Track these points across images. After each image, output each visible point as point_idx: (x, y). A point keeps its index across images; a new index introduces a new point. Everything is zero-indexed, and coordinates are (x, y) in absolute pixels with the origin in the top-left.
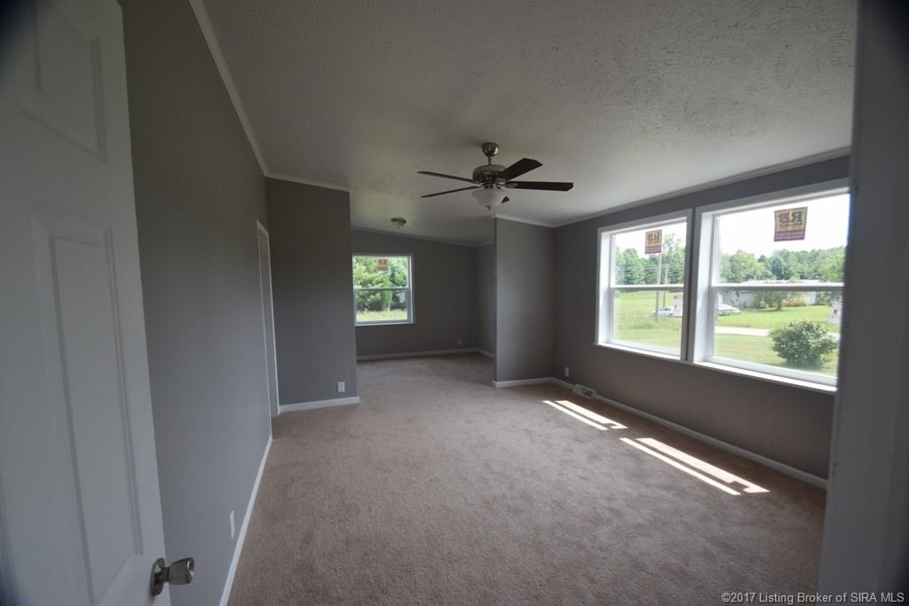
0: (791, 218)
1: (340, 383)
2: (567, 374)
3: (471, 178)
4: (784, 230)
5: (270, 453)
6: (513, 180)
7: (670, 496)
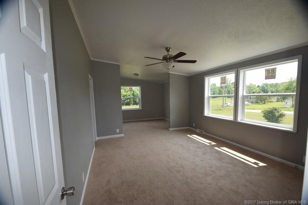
0: (271, 71)
1: (117, 130)
2: (194, 126)
3: (162, 59)
4: (268, 75)
5: (94, 153)
6: (176, 60)
7: (231, 166)
